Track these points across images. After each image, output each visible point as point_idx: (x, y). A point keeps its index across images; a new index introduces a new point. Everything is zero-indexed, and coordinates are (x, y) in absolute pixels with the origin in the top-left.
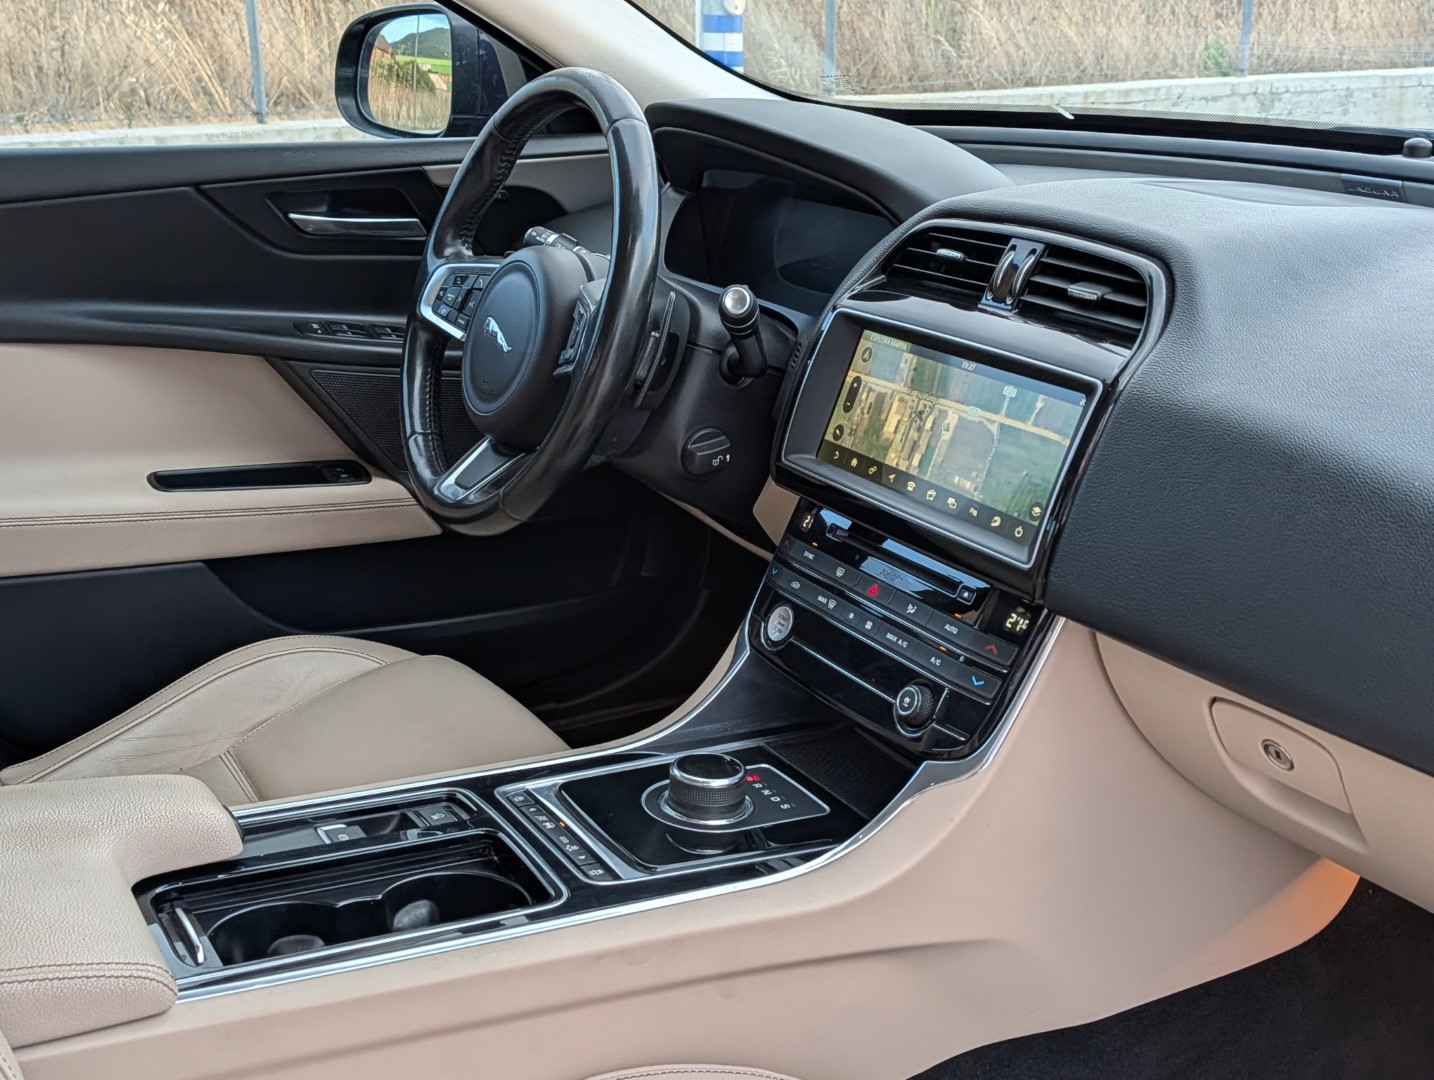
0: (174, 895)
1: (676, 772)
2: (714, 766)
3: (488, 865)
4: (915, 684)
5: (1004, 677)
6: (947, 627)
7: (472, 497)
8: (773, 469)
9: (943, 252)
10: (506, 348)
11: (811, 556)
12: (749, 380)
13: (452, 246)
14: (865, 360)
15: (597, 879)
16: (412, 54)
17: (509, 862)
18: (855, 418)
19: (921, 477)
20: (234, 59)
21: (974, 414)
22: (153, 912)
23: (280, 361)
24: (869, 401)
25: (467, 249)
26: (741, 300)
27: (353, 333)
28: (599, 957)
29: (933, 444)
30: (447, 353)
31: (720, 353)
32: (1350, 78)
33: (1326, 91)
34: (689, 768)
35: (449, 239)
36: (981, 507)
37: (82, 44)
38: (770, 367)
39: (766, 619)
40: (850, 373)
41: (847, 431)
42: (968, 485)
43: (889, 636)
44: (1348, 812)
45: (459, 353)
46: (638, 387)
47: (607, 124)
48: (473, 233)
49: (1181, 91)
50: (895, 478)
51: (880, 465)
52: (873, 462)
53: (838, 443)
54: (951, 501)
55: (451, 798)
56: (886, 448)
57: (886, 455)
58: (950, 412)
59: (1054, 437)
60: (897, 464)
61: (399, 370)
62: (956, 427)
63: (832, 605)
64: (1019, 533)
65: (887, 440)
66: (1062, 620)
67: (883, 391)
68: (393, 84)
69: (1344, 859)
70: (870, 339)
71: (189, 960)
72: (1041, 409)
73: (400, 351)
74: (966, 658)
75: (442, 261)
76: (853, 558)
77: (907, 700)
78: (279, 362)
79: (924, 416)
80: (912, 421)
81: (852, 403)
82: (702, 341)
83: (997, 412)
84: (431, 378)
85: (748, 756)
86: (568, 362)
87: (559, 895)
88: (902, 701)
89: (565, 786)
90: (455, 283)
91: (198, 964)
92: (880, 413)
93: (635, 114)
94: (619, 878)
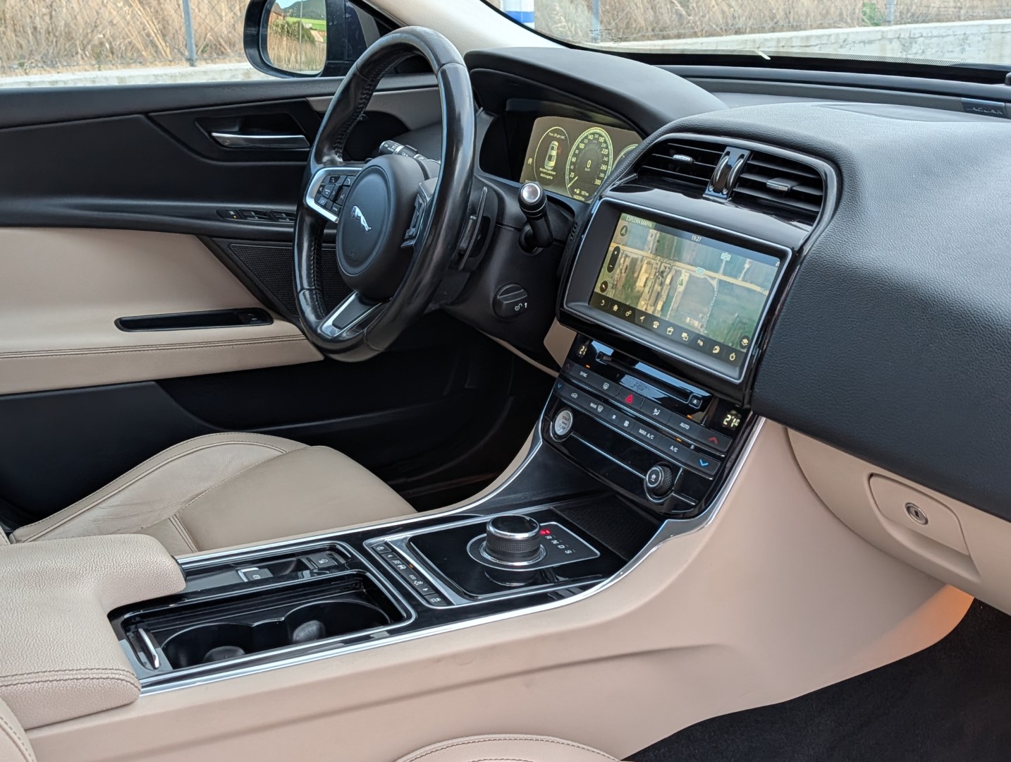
0: (138, 619)
1: (491, 529)
2: (517, 524)
3: (359, 595)
4: (660, 465)
5: (722, 460)
6: (682, 425)
7: (344, 335)
8: (558, 315)
9: (677, 157)
10: (367, 228)
11: (585, 375)
12: (540, 249)
13: (328, 155)
14: (622, 235)
15: (436, 605)
16: (298, 16)
17: (375, 594)
18: (616, 276)
19: (662, 318)
20: (173, 20)
21: (700, 273)
22: (123, 631)
24: (626, 264)
25: (339, 157)
26: (534, 192)
27: (259, 218)
28: (438, 660)
29: (671, 294)
30: (326, 231)
31: (519, 230)
32: (967, 26)
33: (949, 35)
34: (500, 525)
35: (325, 150)
36: (706, 339)
37: (64, 10)
38: (555, 240)
39: (553, 419)
40: (612, 244)
41: (610, 285)
42: (696, 324)
43: (641, 431)
44: (967, 554)
45: (335, 231)
46: (461, 255)
47: (437, 66)
48: (343, 146)
49: (846, 37)
50: (644, 319)
51: (633, 310)
52: (629, 308)
53: (604, 294)
54: (684, 335)
55: (333, 549)
56: (638, 298)
57: (637, 303)
58: (683, 272)
59: (758, 289)
60: (646, 309)
61: (291, 243)
62: (688, 282)
63: (600, 409)
64: (732, 357)
65: (639, 292)
66: (763, 419)
67: (636, 256)
68: (285, 39)
69: (963, 585)
70: (627, 220)
71: (148, 665)
72: (748, 269)
73: (292, 230)
74: (695, 447)
75: (321, 166)
76: (615, 377)
77: (654, 476)
78: (207, 239)
79: (665, 274)
80: (656, 278)
81: (614, 266)
82: (507, 221)
83: (716, 271)
84: (314, 250)
85: (541, 517)
86: (411, 238)
87: (409, 616)
88: (650, 477)
89: (413, 539)
90: (330, 181)
91: (155, 668)
92: (633, 273)
93: (457, 59)
94: (451, 604)
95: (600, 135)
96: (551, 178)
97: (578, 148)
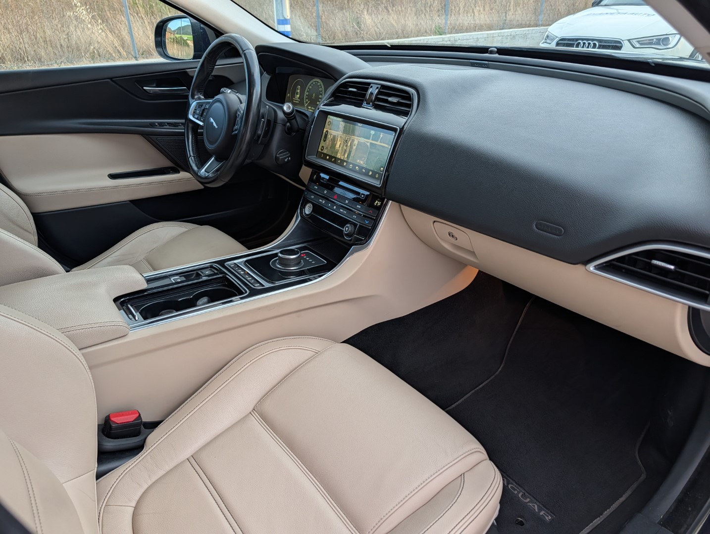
0: (127, 301)
1: (280, 255)
2: (292, 252)
3: (224, 285)
4: (350, 224)
5: (375, 220)
6: (360, 207)
7: (210, 175)
8: (303, 161)
9: (350, 89)
10: (216, 127)
11: (316, 188)
12: (295, 134)
13: (197, 95)
14: (329, 125)
15: (257, 287)
16: (180, 34)
17: (231, 284)
18: (327, 143)
19: (347, 161)
20: (127, 40)
21: (362, 140)
22: (120, 306)
24: (331, 138)
25: (202, 96)
26: (289, 107)
28: (259, 309)
29: (350, 150)
30: (199, 131)
31: (285, 125)
34: (284, 253)
35: (196, 93)
36: (366, 169)
37: (74, 36)
38: (301, 129)
39: (304, 208)
40: (325, 129)
41: (325, 148)
42: (362, 162)
43: (340, 210)
44: (472, 250)
45: (202, 131)
46: (259, 137)
47: (242, 52)
48: (204, 91)
50: (340, 162)
51: (335, 158)
52: (334, 157)
53: (323, 152)
54: (357, 167)
55: (211, 267)
56: (337, 153)
57: (337, 155)
58: (355, 140)
59: (386, 146)
60: (341, 157)
62: (357, 144)
63: (324, 202)
64: (377, 176)
65: (337, 150)
66: (391, 201)
67: (335, 134)
68: (175, 45)
69: (474, 265)
70: (330, 118)
71: (133, 319)
73: (183, 131)
74: (363, 215)
75: (194, 100)
76: (331, 188)
77: (347, 229)
78: (146, 136)
79: (347, 141)
80: (344, 143)
81: (326, 139)
82: (279, 121)
83: (369, 139)
84: (194, 138)
85: (301, 249)
86: (236, 130)
87: (246, 292)
88: (345, 229)
89: (246, 261)
90: (199, 107)
91: (136, 321)
92: (334, 141)
93: (252, 50)
94: (264, 286)
95: (318, 82)
96: (298, 102)
97: (309, 88)
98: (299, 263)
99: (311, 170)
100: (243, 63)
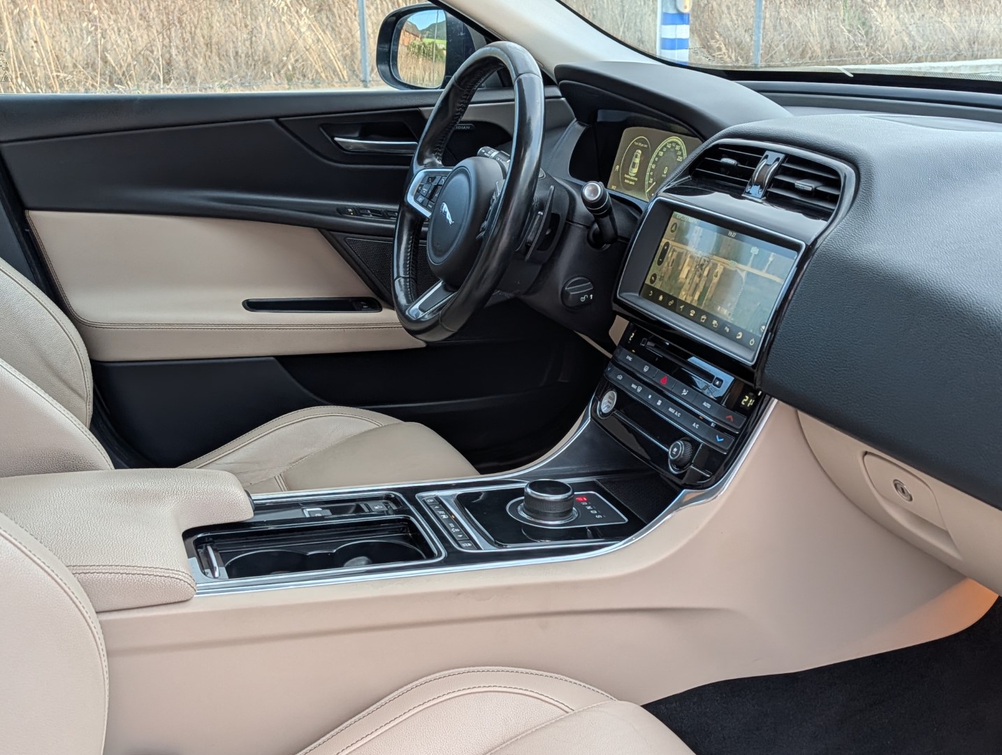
1: (529, 490)
2: (556, 488)
3: (405, 538)
4: (682, 440)
5: (736, 436)
6: (704, 404)
7: (426, 316)
8: (612, 302)
9: (726, 160)
10: (451, 221)
11: (630, 359)
12: (607, 246)
13: (428, 158)
14: (672, 231)
15: (466, 548)
18: (664, 269)
19: (698, 307)
22: (193, 549)
23: (329, 232)
24: (672, 259)
25: (438, 160)
26: (595, 191)
27: (373, 215)
28: (458, 593)
29: (707, 285)
31: (589, 228)
34: (538, 488)
35: (427, 154)
39: (601, 400)
40: (663, 240)
41: (658, 277)
42: (725, 312)
43: (671, 410)
44: (946, 530)
45: (428, 228)
46: (528, 248)
47: (515, 76)
48: (443, 150)
50: (683, 308)
51: (676, 299)
52: (671, 298)
53: (653, 285)
54: (715, 322)
56: (680, 289)
57: (679, 293)
58: (719, 265)
59: (778, 280)
60: (686, 299)
61: (392, 239)
62: (722, 274)
63: (639, 390)
64: (752, 342)
65: (681, 283)
66: (776, 401)
67: (681, 251)
70: (677, 218)
71: (210, 574)
72: (772, 262)
75: (422, 167)
77: (676, 449)
78: (327, 233)
79: (704, 267)
80: (697, 270)
81: (663, 261)
82: (576, 219)
84: (412, 243)
85: (581, 486)
86: (483, 230)
87: (440, 555)
88: (672, 450)
89: (462, 496)
90: (428, 181)
91: (215, 578)
92: (678, 266)
93: (535, 72)
94: (479, 549)
95: (677, 144)
96: (633, 183)
97: (657, 156)
98: (568, 512)
99: (626, 322)
100: (513, 100)
